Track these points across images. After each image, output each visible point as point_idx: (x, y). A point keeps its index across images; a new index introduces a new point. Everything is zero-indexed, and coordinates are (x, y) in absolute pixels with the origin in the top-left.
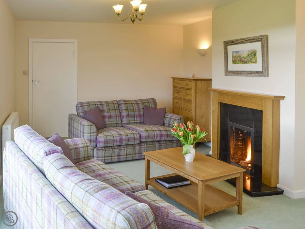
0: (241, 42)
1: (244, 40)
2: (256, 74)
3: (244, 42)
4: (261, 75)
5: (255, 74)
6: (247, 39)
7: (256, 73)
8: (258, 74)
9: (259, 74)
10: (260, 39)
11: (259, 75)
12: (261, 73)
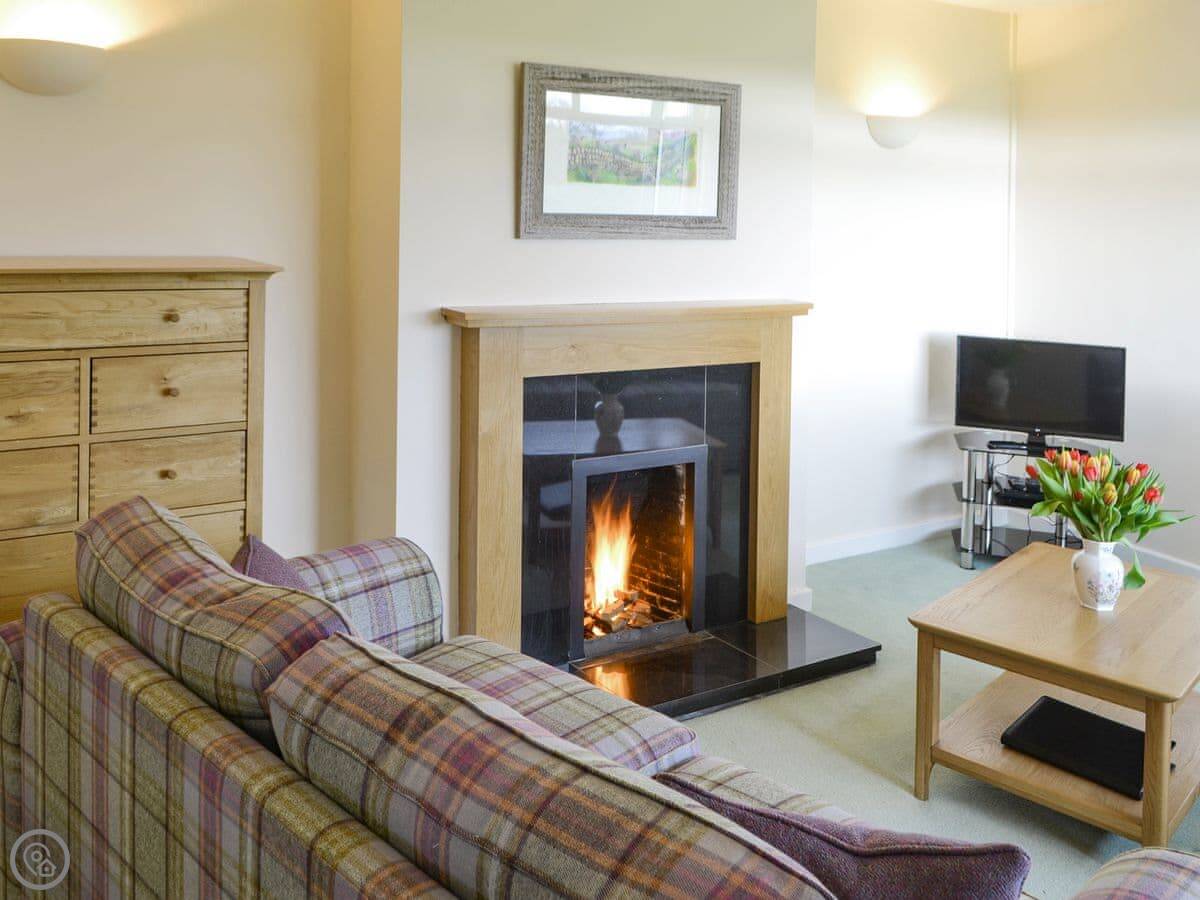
0: (633, 88)
1: (648, 85)
2: (693, 228)
3: (649, 91)
4: (714, 231)
5: (690, 228)
6: (664, 85)
7: (692, 225)
8: (704, 228)
9: (708, 228)
10: (718, 97)
11: (705, 230)
12: (712, 225)
